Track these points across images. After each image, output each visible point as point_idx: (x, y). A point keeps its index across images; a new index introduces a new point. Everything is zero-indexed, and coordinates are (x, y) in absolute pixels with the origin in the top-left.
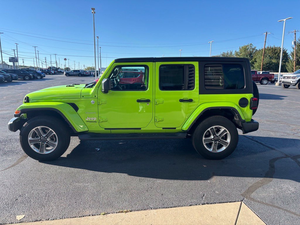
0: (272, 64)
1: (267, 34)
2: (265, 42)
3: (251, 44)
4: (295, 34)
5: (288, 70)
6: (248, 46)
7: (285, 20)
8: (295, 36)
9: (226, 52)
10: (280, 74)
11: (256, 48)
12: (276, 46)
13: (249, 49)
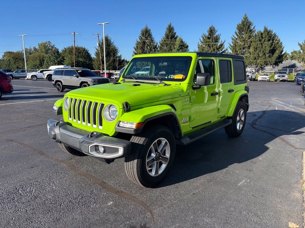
0: (80, 63)
1: (74, 34)
2: (74, 41)
3: (49, 42)
4: (98, 36)
5: (95, 68)
6: (46, 43)
7: (103, 24)
8: (98, 38)
9: (28, 48)
10: (106, 71)
11: (55, 47)
12: (79, 46)
13: (48, 47)
